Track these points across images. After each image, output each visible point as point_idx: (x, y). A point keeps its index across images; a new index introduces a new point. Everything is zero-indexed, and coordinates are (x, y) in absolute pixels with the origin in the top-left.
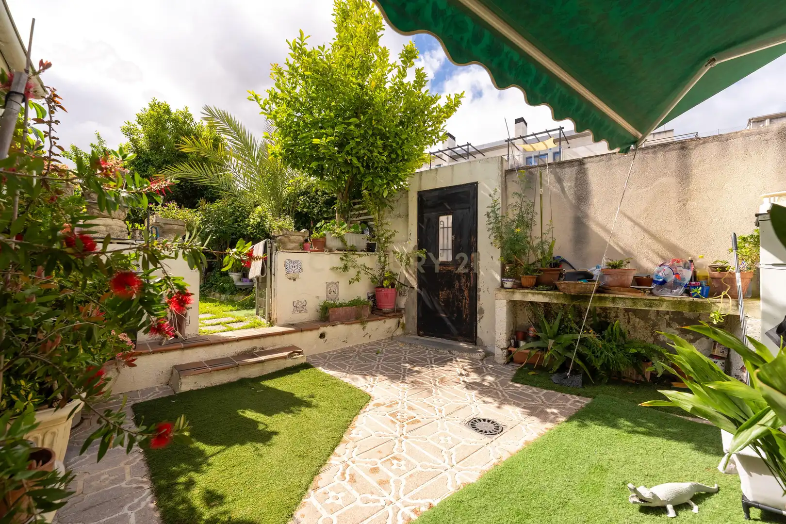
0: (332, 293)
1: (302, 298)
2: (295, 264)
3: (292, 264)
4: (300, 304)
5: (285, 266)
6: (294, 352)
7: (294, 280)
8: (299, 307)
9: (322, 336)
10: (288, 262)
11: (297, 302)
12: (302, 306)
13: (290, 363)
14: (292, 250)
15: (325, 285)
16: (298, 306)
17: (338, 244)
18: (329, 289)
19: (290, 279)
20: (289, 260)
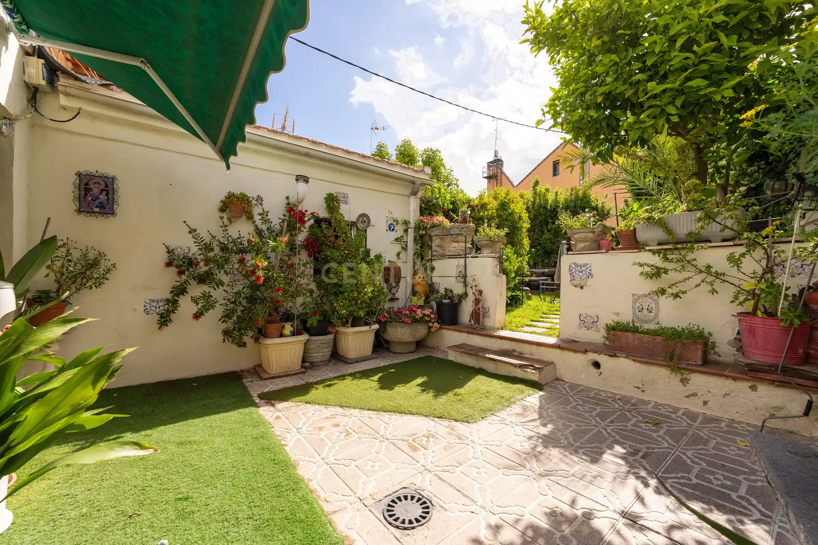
0: (645, 312)
1: (592, 312)
2: (583, 269)
3: (579, 269)
4: (589, 318)
5: (570, 270)
6: (530, 365)
7: (582, 288)
8: (588, 322)
9: (597, 365)
10: (574, 266)
11: (585, 315)
12: (591, 321)
13: (519, 373)
14: (582, 252)
15: (631, 299)
16: (586, 321)
17: (658, 234)
18: (638, 304)
19: (575, 286)
20: (575, 264)
